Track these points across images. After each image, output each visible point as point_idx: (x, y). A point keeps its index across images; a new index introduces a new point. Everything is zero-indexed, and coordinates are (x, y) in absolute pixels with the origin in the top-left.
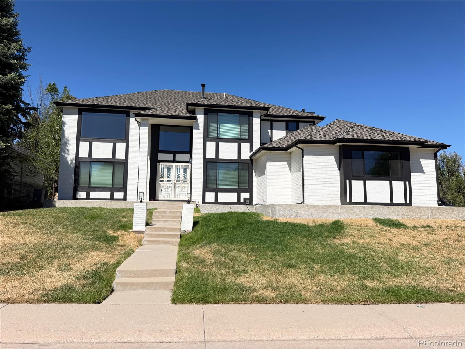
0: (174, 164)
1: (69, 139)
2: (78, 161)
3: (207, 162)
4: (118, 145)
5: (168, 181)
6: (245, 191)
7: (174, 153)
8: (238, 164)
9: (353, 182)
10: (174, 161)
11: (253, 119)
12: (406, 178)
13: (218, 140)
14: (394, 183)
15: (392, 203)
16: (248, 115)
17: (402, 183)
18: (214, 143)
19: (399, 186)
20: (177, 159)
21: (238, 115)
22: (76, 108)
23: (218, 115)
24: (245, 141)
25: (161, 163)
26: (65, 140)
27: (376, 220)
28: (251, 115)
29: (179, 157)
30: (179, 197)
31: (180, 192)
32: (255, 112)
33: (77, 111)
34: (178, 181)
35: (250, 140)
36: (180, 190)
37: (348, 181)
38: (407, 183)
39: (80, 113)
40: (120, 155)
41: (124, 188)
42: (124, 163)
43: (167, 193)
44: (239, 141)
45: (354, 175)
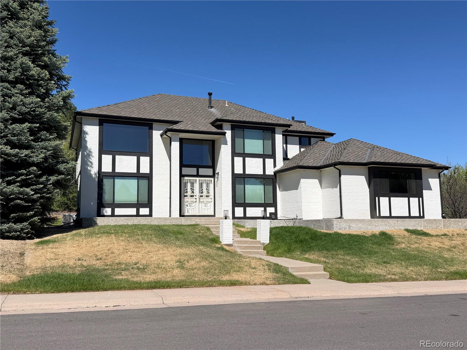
0: (198, 179)
1: (92, 151)
2: (101, 175)
3: (235, 177)
4: (142, 158)
5: (192, 196)
6: (270, 205)
7: (198, 167)
8: (263, 179)
9: (381, 198)
10: (198, 175)
11: (276, 135)
12: (419, 195)
13: (244, 155)
14: (411, 199)
15: (410, 217)
16: (271, 132)
17: (417, 199)
18: (241, 159)
19: (414, 201)
20: (200, 174)
21: (262, 131)
22: (97, 119)
23: (244, 130)
24: (269, 157)
25: (185, 178)
26: (88, 152)
27: (407, 230)
28: (273, 132)
29: (202, 171)
30: (202, 212)
31: (203, 207)
32: (278, 129)
33: (97, 121)
34: (201, 196)
35: (273, 156)
36: (203, 205)
37: (377, 198)
38: (421, 199)
39: (100, 124)
40: (145, 169)
41: (149, 204)
42: (149, 177)
43: (191, 208)
44: (264, 156)
45: (381, 192)
